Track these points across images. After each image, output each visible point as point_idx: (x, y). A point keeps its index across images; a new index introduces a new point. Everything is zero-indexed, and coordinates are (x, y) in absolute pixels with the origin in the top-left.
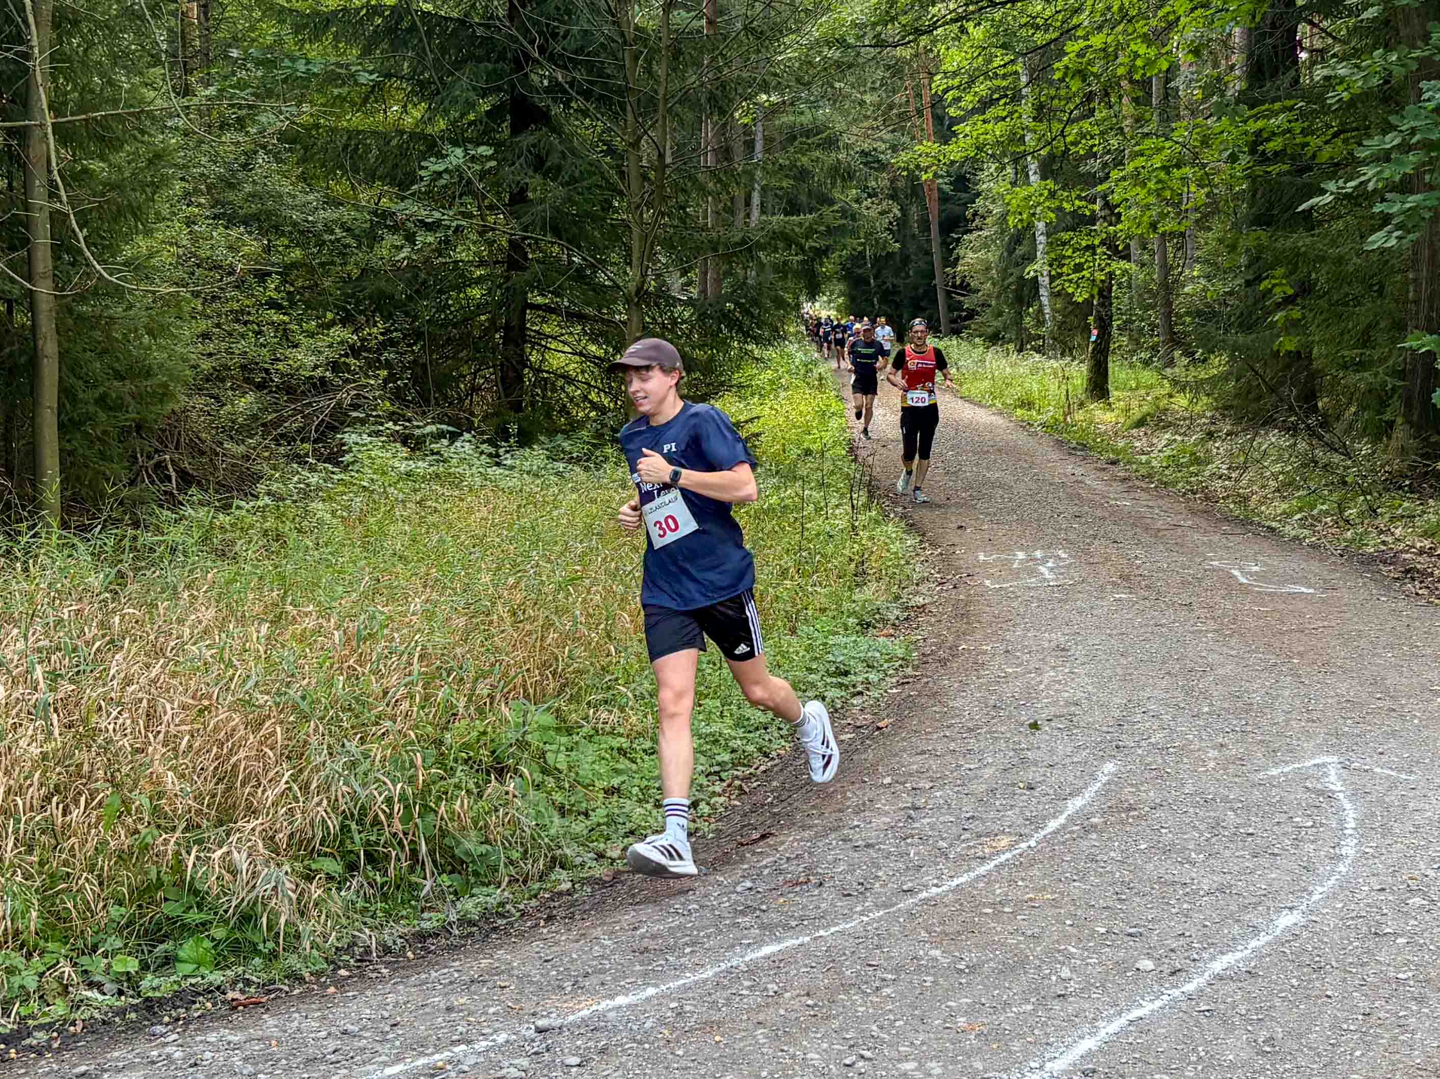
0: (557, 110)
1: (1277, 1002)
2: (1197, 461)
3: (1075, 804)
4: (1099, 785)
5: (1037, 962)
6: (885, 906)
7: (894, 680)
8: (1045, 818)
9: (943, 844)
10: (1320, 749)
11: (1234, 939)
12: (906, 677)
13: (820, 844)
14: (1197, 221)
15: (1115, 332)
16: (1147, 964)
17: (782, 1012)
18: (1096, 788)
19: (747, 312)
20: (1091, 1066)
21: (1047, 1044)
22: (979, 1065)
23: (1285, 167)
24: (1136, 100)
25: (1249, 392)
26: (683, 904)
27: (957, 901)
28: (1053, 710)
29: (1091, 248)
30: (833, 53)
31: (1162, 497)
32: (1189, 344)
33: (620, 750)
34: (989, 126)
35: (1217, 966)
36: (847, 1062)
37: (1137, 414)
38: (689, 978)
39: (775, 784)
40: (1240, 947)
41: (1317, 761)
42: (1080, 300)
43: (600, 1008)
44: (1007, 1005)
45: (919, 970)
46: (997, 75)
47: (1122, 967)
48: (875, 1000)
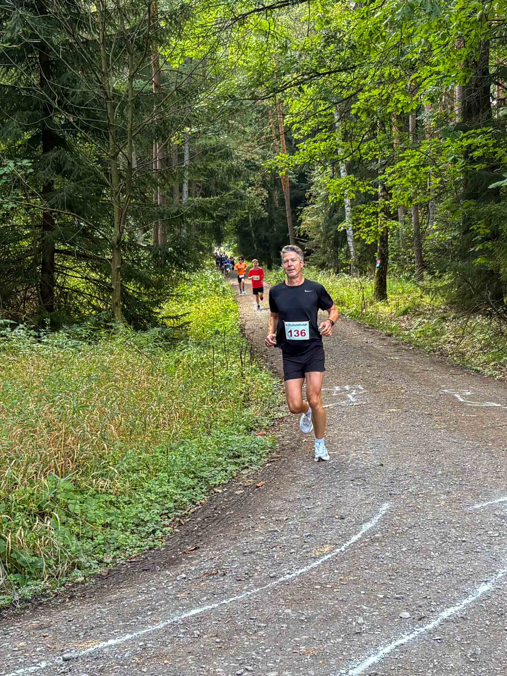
0: (69, 138)
1: (478, 634)
2: (437, 334)
3: (367, 527)
4: (380, 515)
5: (345, 615)
6: (261, 585)
7: (266, 460)
8: (350, 535)
9: (292, 551)
10: (503, 493)
11: (454, 599)
12: (272, 458)
13: (224, 552)
14: (436, 197)
15: (390, 261)
16: (406, 614)
17: (202, 646)
18: (378, 518)
19: (180, 253)
20: (374, 672)
21: (350, 660)
22: (312, 672)
23: (484, 166)
24: (400, 129)
25: (465, 294)
26: (147, 587)
27: (300, 582)
28: (354, 475)
29: (376, 214)
30: (227, 104)
31: (416, 354)
32: (432, 268)
33: (111, 502)
34: (317, 145)
35: (445, 615)
36: (239, 672)
37: (402, 307)
38: (150, 629)
39: (199, 519)
40: (457, 604)
41: (501, 500)
42: (369, 243)
43: (100, 646)
44: (328, 639)
45: (279, 620)
46: (321, 115)
47: (392, 616)
48: (254, 638)
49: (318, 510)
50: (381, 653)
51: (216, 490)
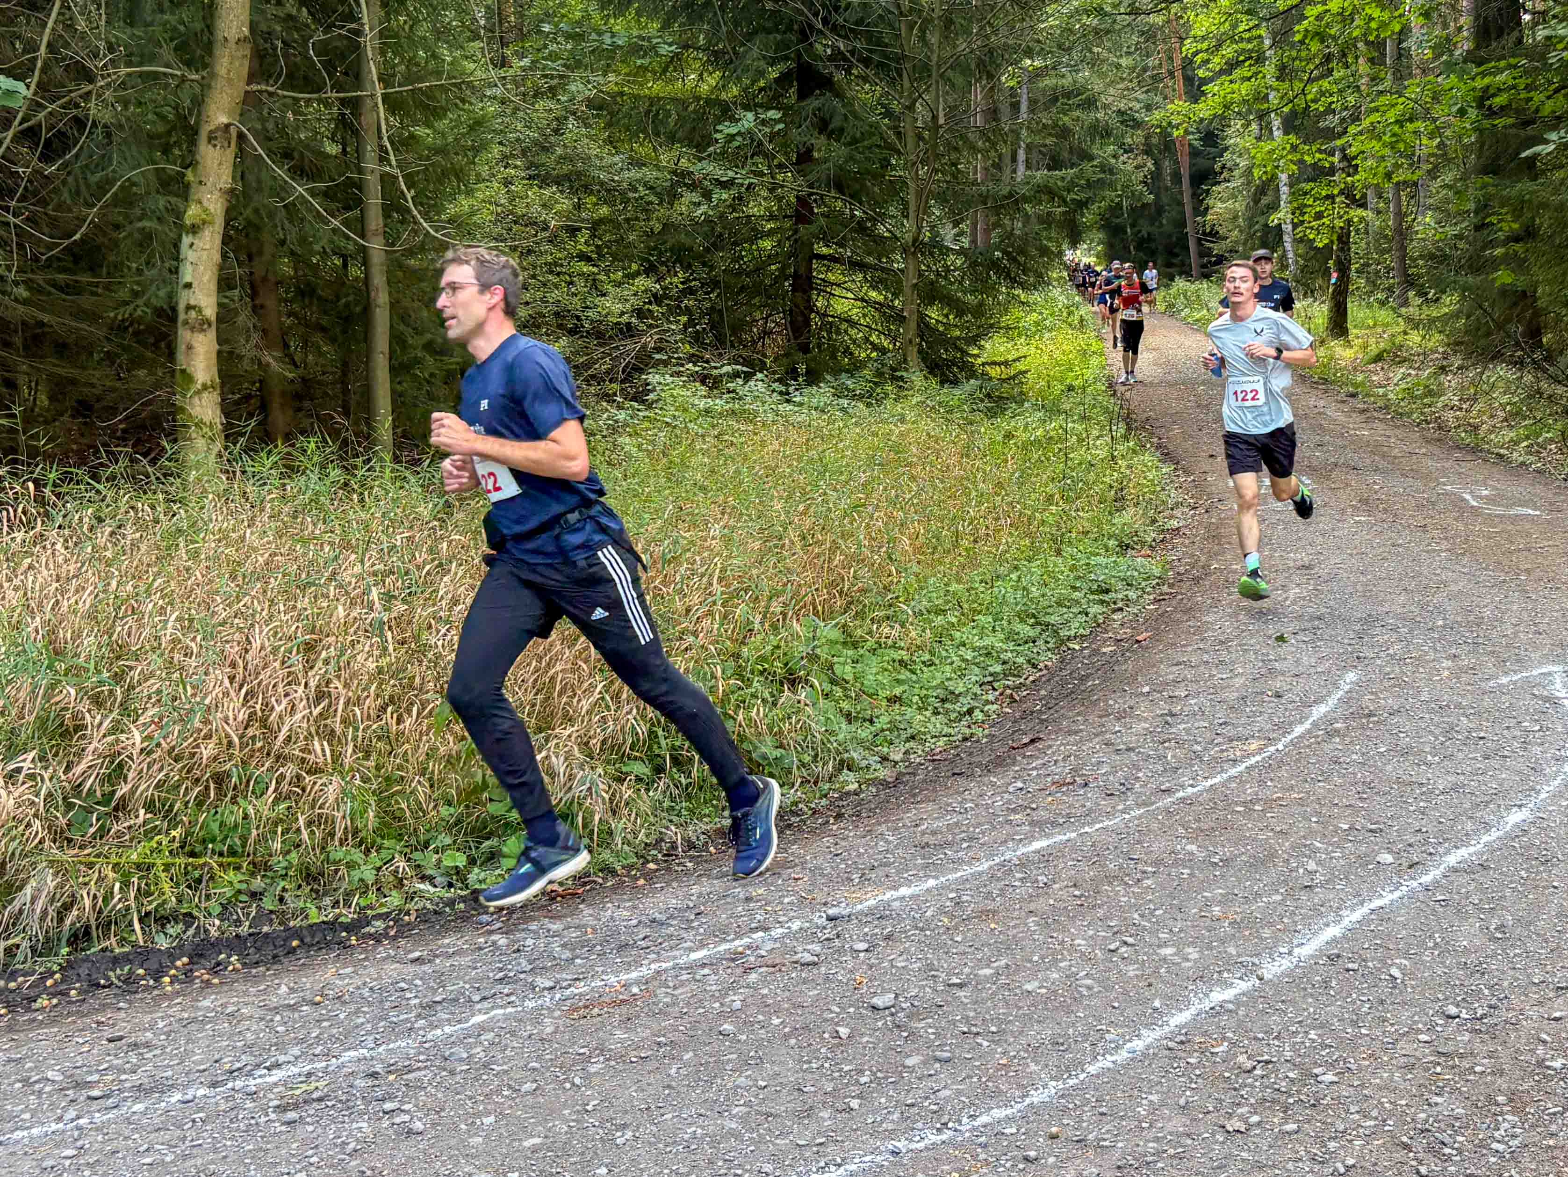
0: (839, 76)
1: (1508, 893)
2: (1430, 393)
3: (1319, 711)
4: (1341, 693)
5: (1286, 856)
6: (1145, 804)
7: (1151, 597)
8: (1291, 724)
9: (1197, 748)
10: (1546, 659)
12: (1162, 594)
13: (1085, 748)
14: (1429, 172)
15: (1353, 274)
17: (1051, 902)
18: (1339, 696)
19: (1014, 260)
20: (1335, 951)
21: (1296, 931)
22: (1232, 950)
23: (1510, 121)
24: (1371, 60)
25: (1477, 329)
26: (960, 803)
27: (1210, 800)
28: (1298, 624)
29: (1331, 197)
30: (1092, 21)
31: (1398, 427)
32: (1423, 285)
33: (901, 662)
34: (1235, 86)
35: (1452, 860)
36: (1112, 947)
37: (1374, 350)
38: (966, 871)
39: (1043, 692)
40: (1473, 842)
41: (1544, 670)
42: (1321, 245)
43: (885, 898)
44: (1258, 895)
45: (1176, 863)
46: (1242, 39)
47: (1363, 860)
48: (1136, 890)
49: (1238, 682)
50: (1346, 922)
51: (1071, 646)
